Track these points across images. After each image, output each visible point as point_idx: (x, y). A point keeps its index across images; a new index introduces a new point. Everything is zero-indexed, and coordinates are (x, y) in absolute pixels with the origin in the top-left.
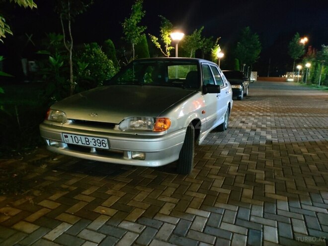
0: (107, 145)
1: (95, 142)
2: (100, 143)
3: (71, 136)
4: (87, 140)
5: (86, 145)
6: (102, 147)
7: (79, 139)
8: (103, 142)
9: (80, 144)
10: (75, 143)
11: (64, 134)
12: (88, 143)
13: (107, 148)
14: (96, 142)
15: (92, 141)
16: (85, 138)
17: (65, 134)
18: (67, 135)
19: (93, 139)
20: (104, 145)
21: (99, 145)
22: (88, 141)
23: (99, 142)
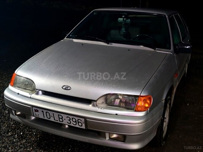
0: (84, 125)
1: (70, 120)
2: (76, 122)
3: (43, 111)
4: (60, 117)
5: (59, 122)
6: (77, 126)
7: (52, 115)
8: (79, 121)
9: (52, 119)
10: (46, 118)
11: (34, 108)
12: (61, 120)
13: (83, 127)
16: (59, 115)
17: (36, 109)
18: (38, 109)
19: (67, 117)
20: (80, 124)
21: (75, 123)
22: (62, 118)
23: (74, 120)
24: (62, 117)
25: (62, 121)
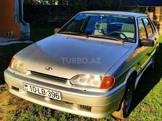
0: (60, 97)
2: (54, 95)
3: (30, 86)
4: (43, 91)
5: (42, 95)
6: (55, 98)
7: (37, 89)
8: (57, 94)
9: (37, 93)
10: (33, 92)
11: (24, 84)
13: (60, 99)
14: (51, 94)
15: (47, 92)
16: (42, 89)
17: (26, 84)
24: (45, 91)
25: (44, 94)
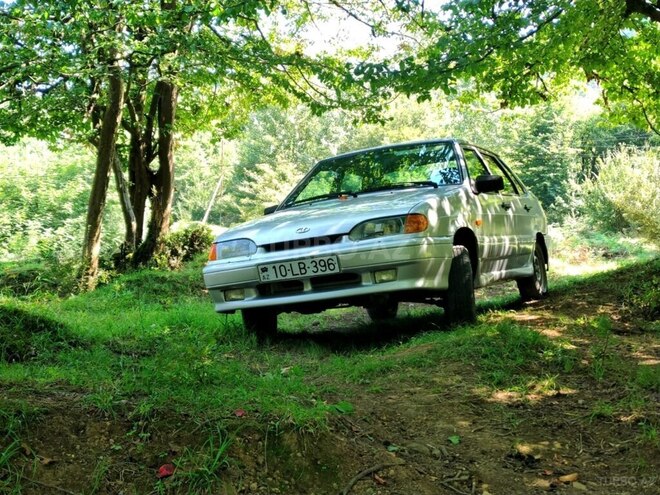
0: (337, 266)
1: (315, 266)
2: (325, 265)
3: (274, 267)
4: (302, 266)
5: (300, 276)
6: (328, 272)
7: (288, 267)
8: (330, 262)
9: (290, 276)
10: (280, 278)
11: (260, 267)
12: (303, 271)
13: (337, 270)
14: (318, 265)
15: (310, 265)
16: (299, 264)
17: (263, 267)
18: (267, 267)
19: (312, 262)
20: (332, 267)
21: (324, 269)
22: (304, 268)
23: (322, 263)
24: (305, 266)
